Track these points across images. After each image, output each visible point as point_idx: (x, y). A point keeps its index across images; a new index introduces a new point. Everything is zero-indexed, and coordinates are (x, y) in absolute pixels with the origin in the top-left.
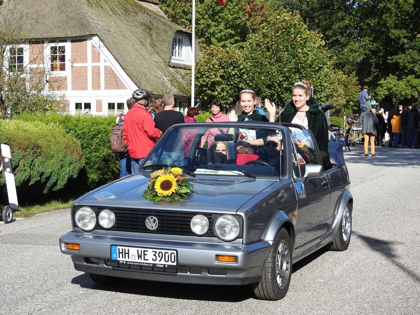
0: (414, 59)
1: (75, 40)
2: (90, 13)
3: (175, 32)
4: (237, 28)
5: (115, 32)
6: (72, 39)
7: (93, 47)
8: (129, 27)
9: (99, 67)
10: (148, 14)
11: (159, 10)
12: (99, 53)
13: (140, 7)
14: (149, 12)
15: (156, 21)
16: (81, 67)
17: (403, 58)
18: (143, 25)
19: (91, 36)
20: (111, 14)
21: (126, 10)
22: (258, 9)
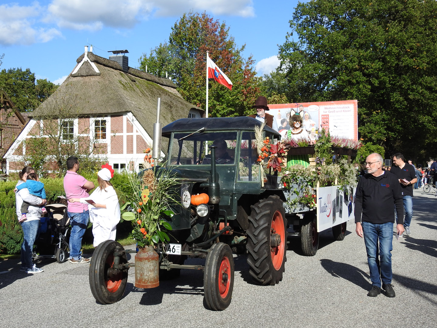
0: (372, 130)
1: (113, 115)
2: (125, 95)
3: (190, 109)
4: (236, 107)
5: (144, 109)
6: (112, 114)
7: (128, 120)
8: (155, 106)
9: (132, 136)
10: (169, 96)
11: (177, 93)
12: (132, 125)
13: (163, 90)
14: (169, 93)
15: (175, 101)
16: (118, 136)
17: (363, 129)
18: (165, 104)
19: (126, 112)
20: (141, 95)
21: (152, 92)
22: (252, 92)
